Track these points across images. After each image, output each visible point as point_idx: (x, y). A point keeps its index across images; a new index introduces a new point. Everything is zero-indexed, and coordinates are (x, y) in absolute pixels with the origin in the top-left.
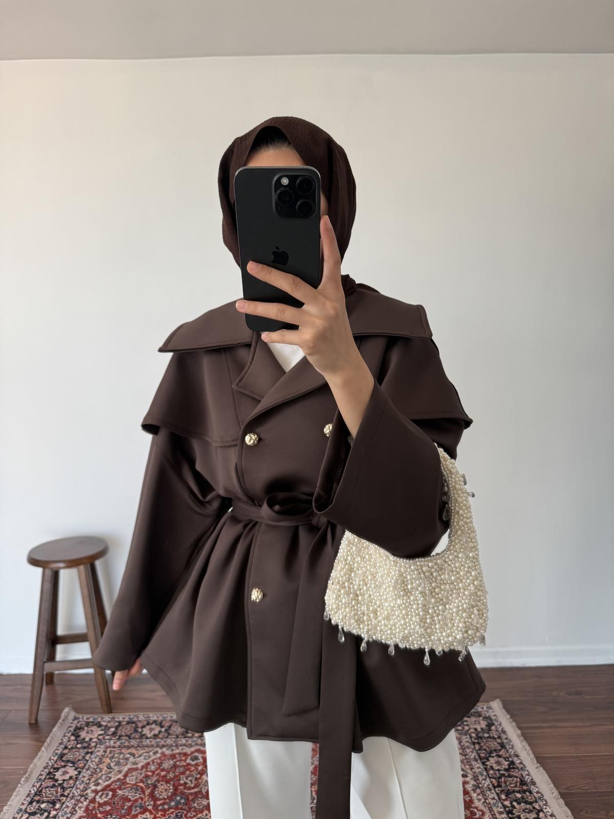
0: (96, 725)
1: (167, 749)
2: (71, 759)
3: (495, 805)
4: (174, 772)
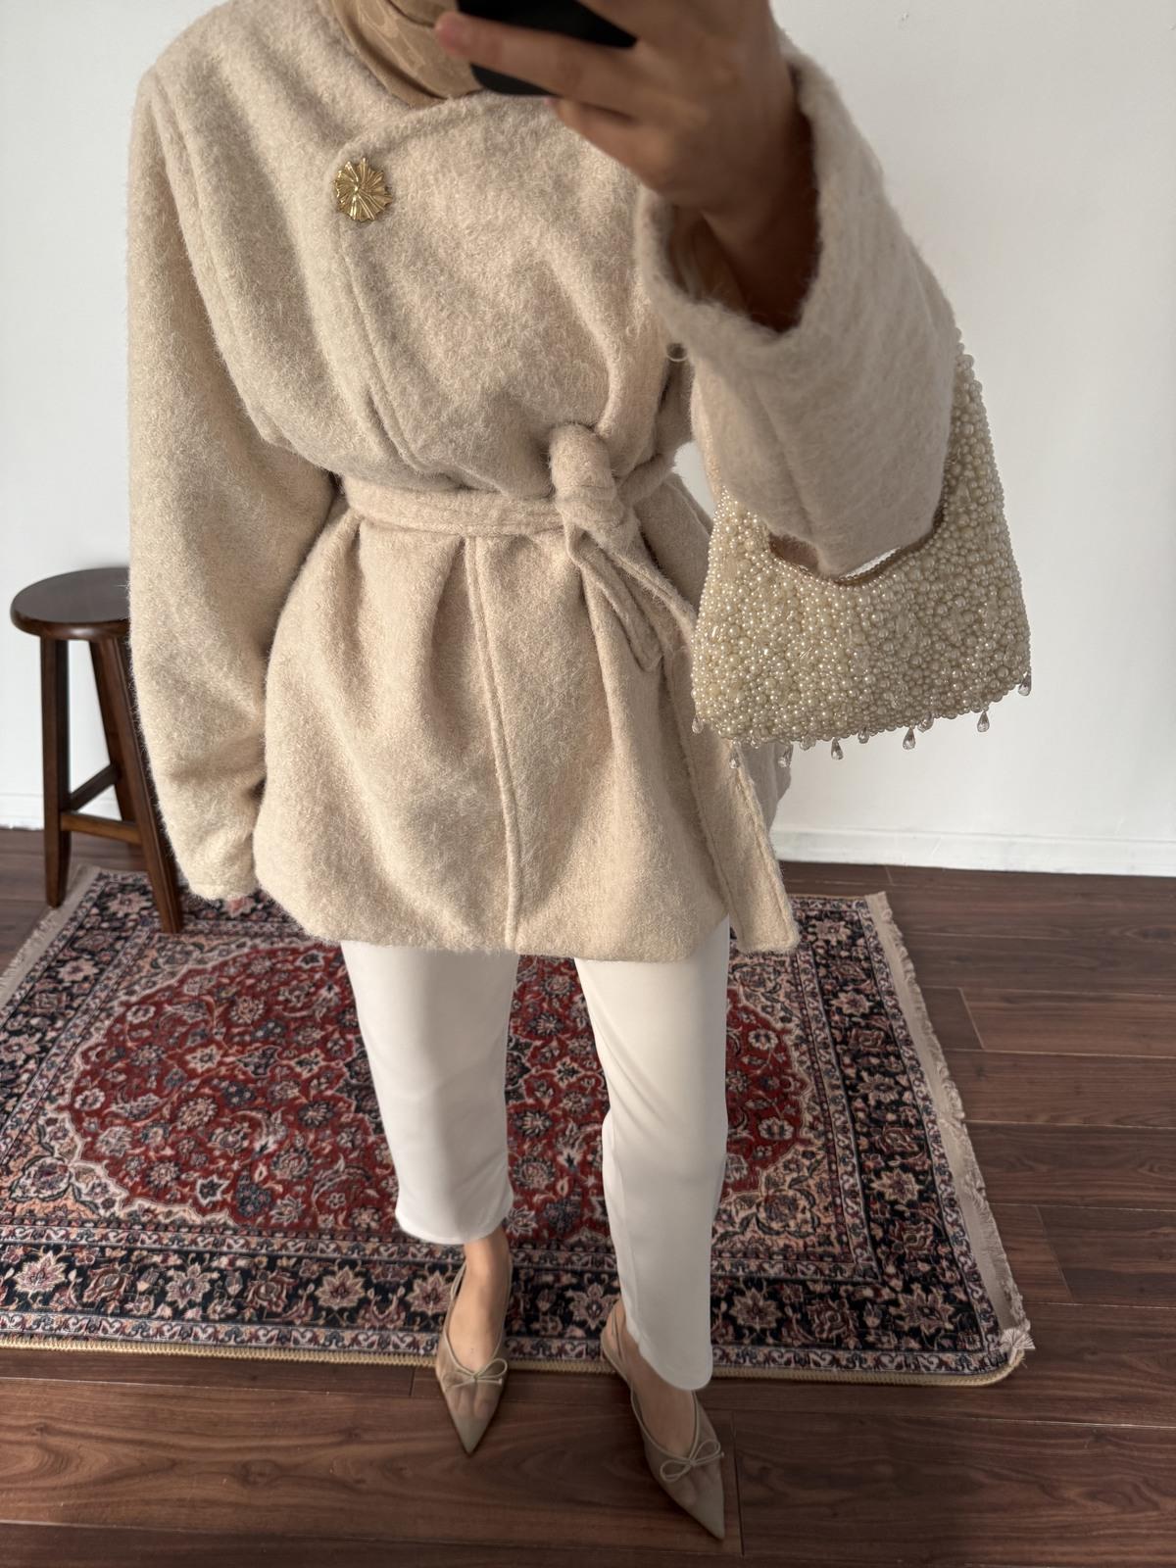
0: (138, 890)
1: (263, 941)
2: (89, 947)
3: (827, 1072)
4: (269, 981)
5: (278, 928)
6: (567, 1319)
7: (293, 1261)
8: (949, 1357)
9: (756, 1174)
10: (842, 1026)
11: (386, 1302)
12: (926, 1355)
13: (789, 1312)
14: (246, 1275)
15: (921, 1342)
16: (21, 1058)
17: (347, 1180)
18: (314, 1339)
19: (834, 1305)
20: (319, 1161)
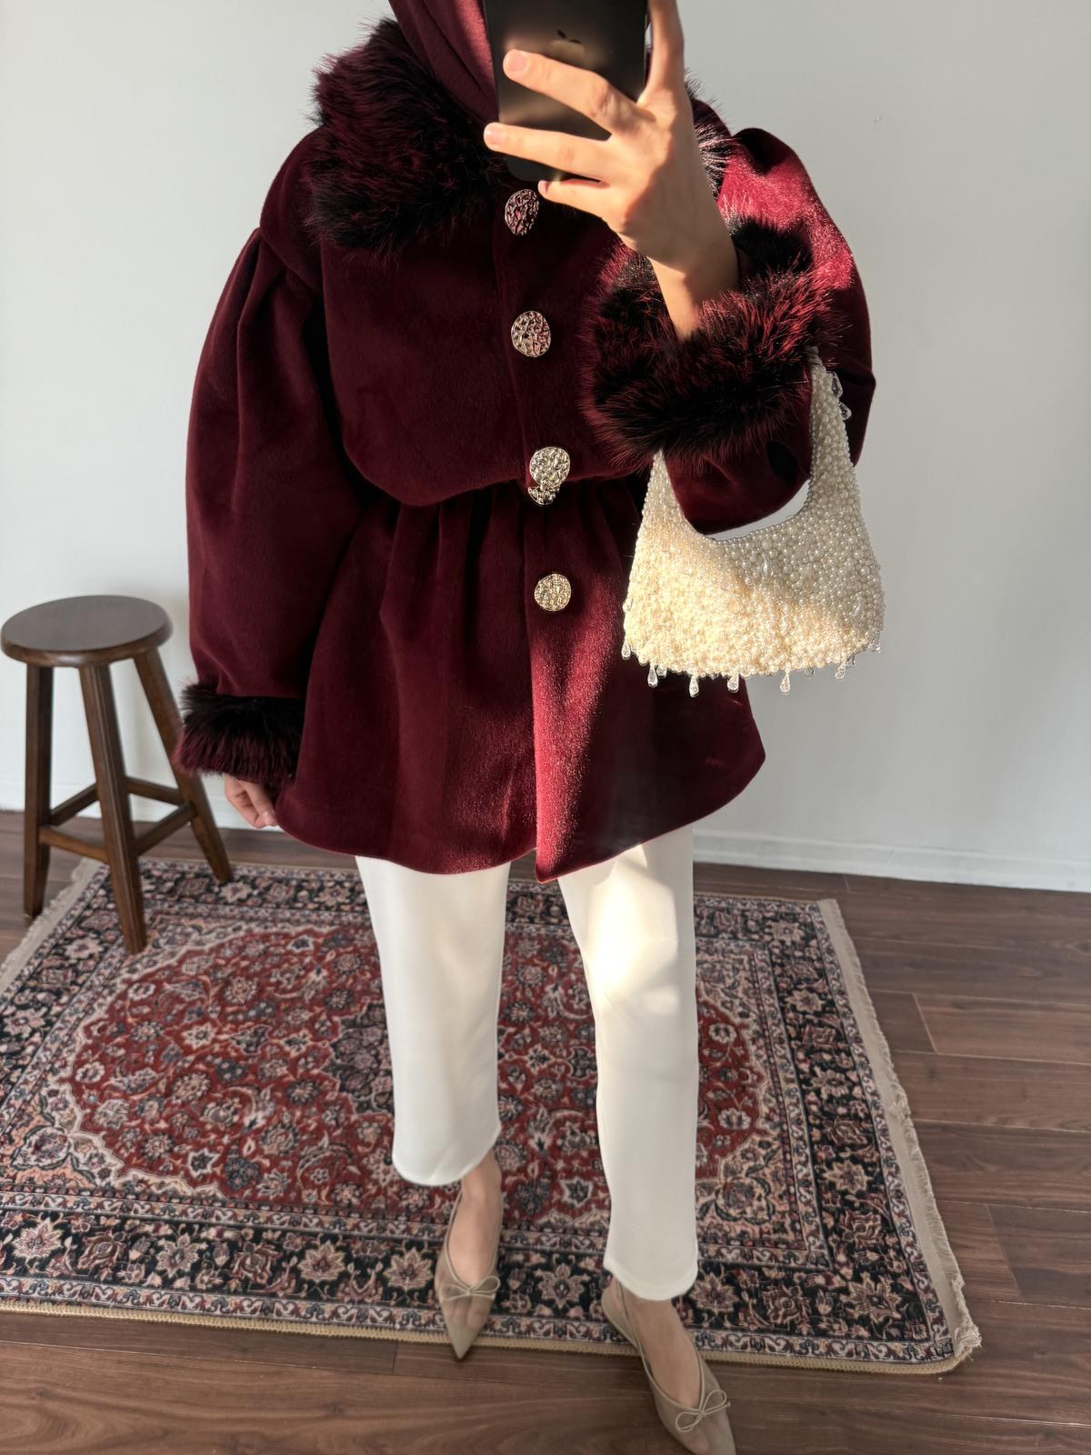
2: (95, 927)
3: (782, 1066)
4: (262, 963)
5: (272, 914)
6: (536, 1298)
7: (278, 1234)
8: (897, 1346)
9: (715, 1162)
10: (796, 1022)
11: (365, 1277)
12: (875, 1344)
13: (746, 1297)
14: (233, 1247)
15: (871, 1331)
16: (26, 1031)
17: (331, 1156)
18: (296, 1312)
19: (788, 1291)
20: (305, 1137)
